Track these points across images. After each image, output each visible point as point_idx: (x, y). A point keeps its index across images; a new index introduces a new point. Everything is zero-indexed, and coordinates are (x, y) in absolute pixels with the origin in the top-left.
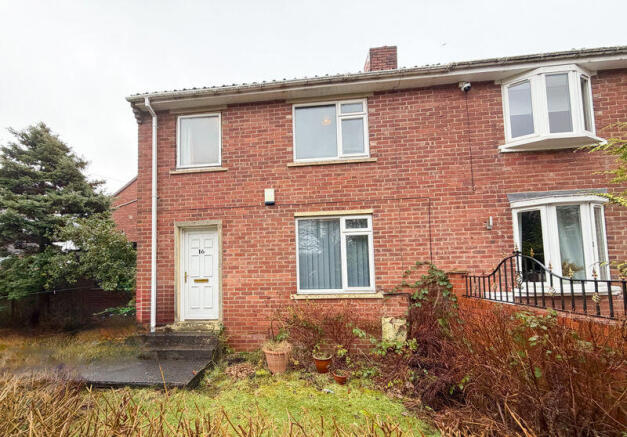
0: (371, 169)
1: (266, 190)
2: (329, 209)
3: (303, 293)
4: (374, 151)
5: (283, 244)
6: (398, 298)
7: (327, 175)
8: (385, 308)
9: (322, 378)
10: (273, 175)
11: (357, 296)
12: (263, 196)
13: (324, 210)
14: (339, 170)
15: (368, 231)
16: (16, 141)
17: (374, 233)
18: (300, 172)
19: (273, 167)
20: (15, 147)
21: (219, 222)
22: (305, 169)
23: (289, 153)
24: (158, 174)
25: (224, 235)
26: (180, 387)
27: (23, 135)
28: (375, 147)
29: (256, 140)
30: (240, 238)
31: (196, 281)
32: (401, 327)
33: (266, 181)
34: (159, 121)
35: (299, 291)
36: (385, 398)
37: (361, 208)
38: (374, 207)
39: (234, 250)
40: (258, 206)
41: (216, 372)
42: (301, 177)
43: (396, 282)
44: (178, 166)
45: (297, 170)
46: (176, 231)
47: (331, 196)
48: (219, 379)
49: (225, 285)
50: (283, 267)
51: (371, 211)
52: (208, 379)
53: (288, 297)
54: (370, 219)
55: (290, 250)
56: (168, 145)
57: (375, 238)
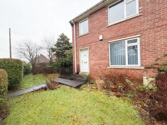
0: (139, 19)
1: (100, 36)
2: (121, 38)
3: (112, 66)
4: (141, 11)
5: (105, 52)
6: (152, 69)
7: (120, 26)
8: (145, 73)
9: (112, 93)
10: (102, 31)
11: (131, 68)
12: (99, 38)
13: (119, 39)
14: (125, 23)
15: (138, 44)
16: (59, 37)
17: (140, 44)
18: (110, 28)
19: (102, 29)
20: (59, 38)
21: (88, 47)
22: (112, 27)
23: (106, 23)
24: (76, 38)
25: (90, 50)
26: (74, 87)
27: (60, 36)
28: (141, 9)
29: (97, 22)
30: (93, 51)
31: (84, 63)
32: (152, 81)
33: (100, 33)
34: (75, 25)
35: (110, 66)
36: (132, 107)
37: (134, 35)
38: (140, 34)
39: (92, 54)
40: (98, 41)
41: (85, 86)
42: (111, 29)
43: (151, 63)
44: (80, 35)
45: (109, 28)
46: (79, 51)
47: (122, 33)
48: (85, 87)
49: (90, 64)
50: (105, 58)
51: (139, 35)
52: (82, 87)
53: (107, 67)
54: (138, 39)
55: (107, 53)
56: (77, 30)
57: (140, 46)
